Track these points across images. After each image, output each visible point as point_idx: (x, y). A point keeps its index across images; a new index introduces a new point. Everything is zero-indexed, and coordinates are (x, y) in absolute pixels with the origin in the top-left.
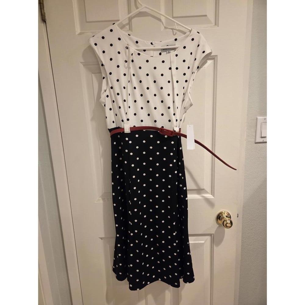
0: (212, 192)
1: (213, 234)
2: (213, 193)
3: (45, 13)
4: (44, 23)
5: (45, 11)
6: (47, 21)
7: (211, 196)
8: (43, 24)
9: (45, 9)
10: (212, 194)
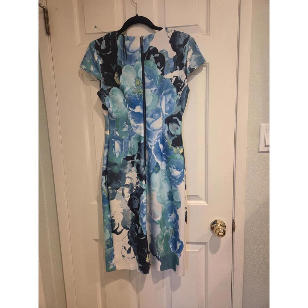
0: (205, 199)
1: (207, 243)
3: (49, 27)
6: (51, 35)
7: (205, 203)
8: (47, 37)
9: (50, 23)
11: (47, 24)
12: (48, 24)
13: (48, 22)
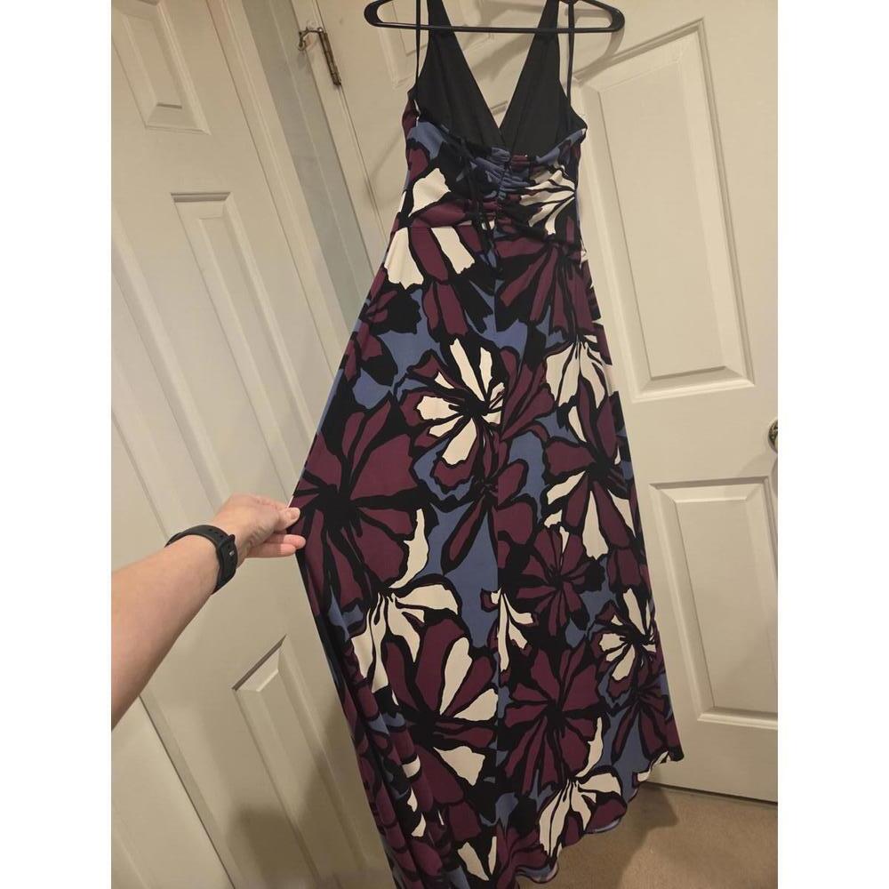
0: (748, 373)
1: (767, 477)
2: (750, 375)
3: (336, 68)
4: (338, 88)
5: (337, 64)
6: (342, 82)
7: (746, 381)
8: (337, 91)
9: (335, 59)
10: (749, 378)
11: (331, 64)
12: (332, 61)
13: (332, 57)
